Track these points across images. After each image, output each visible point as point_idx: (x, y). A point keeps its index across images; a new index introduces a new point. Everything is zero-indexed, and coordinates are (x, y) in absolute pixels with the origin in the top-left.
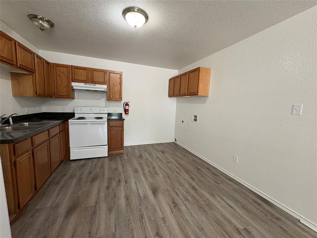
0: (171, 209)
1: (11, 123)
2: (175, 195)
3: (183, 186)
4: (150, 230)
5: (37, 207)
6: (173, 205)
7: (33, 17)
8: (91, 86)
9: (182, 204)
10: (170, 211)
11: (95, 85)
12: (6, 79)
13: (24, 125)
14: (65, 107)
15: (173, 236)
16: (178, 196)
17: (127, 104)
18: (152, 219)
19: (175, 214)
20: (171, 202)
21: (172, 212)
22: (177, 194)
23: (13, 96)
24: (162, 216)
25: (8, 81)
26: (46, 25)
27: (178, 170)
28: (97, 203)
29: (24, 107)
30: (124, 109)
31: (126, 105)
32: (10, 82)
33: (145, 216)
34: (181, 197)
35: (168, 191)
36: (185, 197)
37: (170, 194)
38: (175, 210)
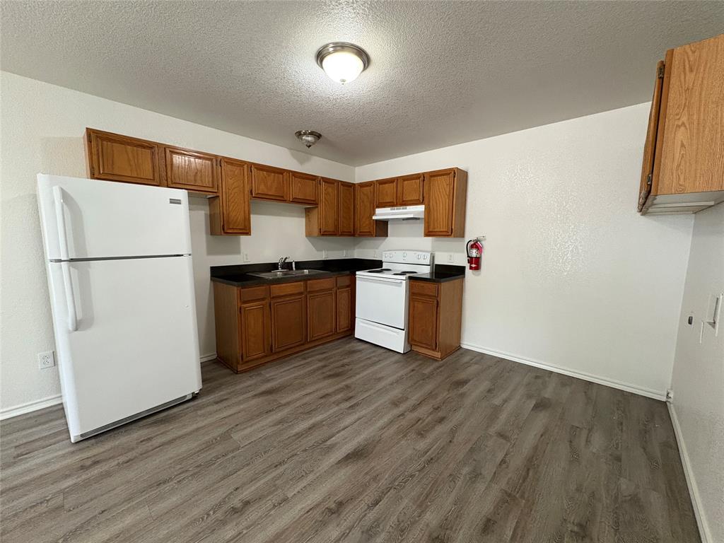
0: (318, 505)
1: (294, 269)
2: (367, 498)
3: (420, 506)
4: (253, 488)
5: (262, 372)
6: (333, 506)
7: (299, 134)
8: (393, 211)
9: (345, 525)
10: (312, 506)
11: (406, 209)
12: (299, 217)
13: (303, 272)
14: (376, 250)
15: (246, 533)
16: (369, 507)
17: (476, 245)
18: (277, 482)
19: (305, 519)
20: (339, 497)
21: (308, 512)
22: (377, 503)
23: (306, 236)
24: (290, 495)
25: (301, 219)
26: (310, 138)
27: (488, 471)
28: (288, 404)
29: (322, 251)
30: (468, 256)
31: (472, 247)
32: (304, 219)
33: (281, 469)
34: (371, 515)
35: (375, 479)
36: (378, 526)
37: (365, 486)
38: (317, 514)
